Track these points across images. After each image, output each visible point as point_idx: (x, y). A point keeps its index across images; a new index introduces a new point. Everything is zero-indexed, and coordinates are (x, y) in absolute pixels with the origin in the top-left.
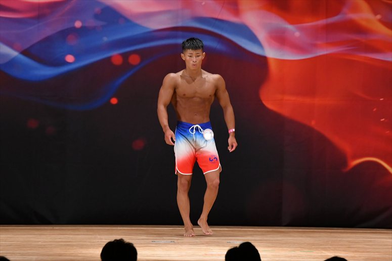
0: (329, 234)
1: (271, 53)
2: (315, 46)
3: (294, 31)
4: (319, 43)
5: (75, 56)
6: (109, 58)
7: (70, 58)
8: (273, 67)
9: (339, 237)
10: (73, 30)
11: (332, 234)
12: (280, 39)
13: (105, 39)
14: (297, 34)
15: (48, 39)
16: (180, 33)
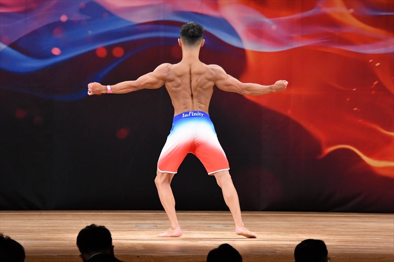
0: (305, 218)
1: (249, 45)
2: (291, 39)
3: (271, 24)
4: (294, 35)
5: (61, 49)
6: (94, 51)
7: (56, 51)
8: (251, 59)
9: (314, 221)
10: (60, 24)
11: (308, 218)
12: (258, 32)
13: (90, 32)
14: (274, 27)
15: (35, 33)
16: (162, 27)
